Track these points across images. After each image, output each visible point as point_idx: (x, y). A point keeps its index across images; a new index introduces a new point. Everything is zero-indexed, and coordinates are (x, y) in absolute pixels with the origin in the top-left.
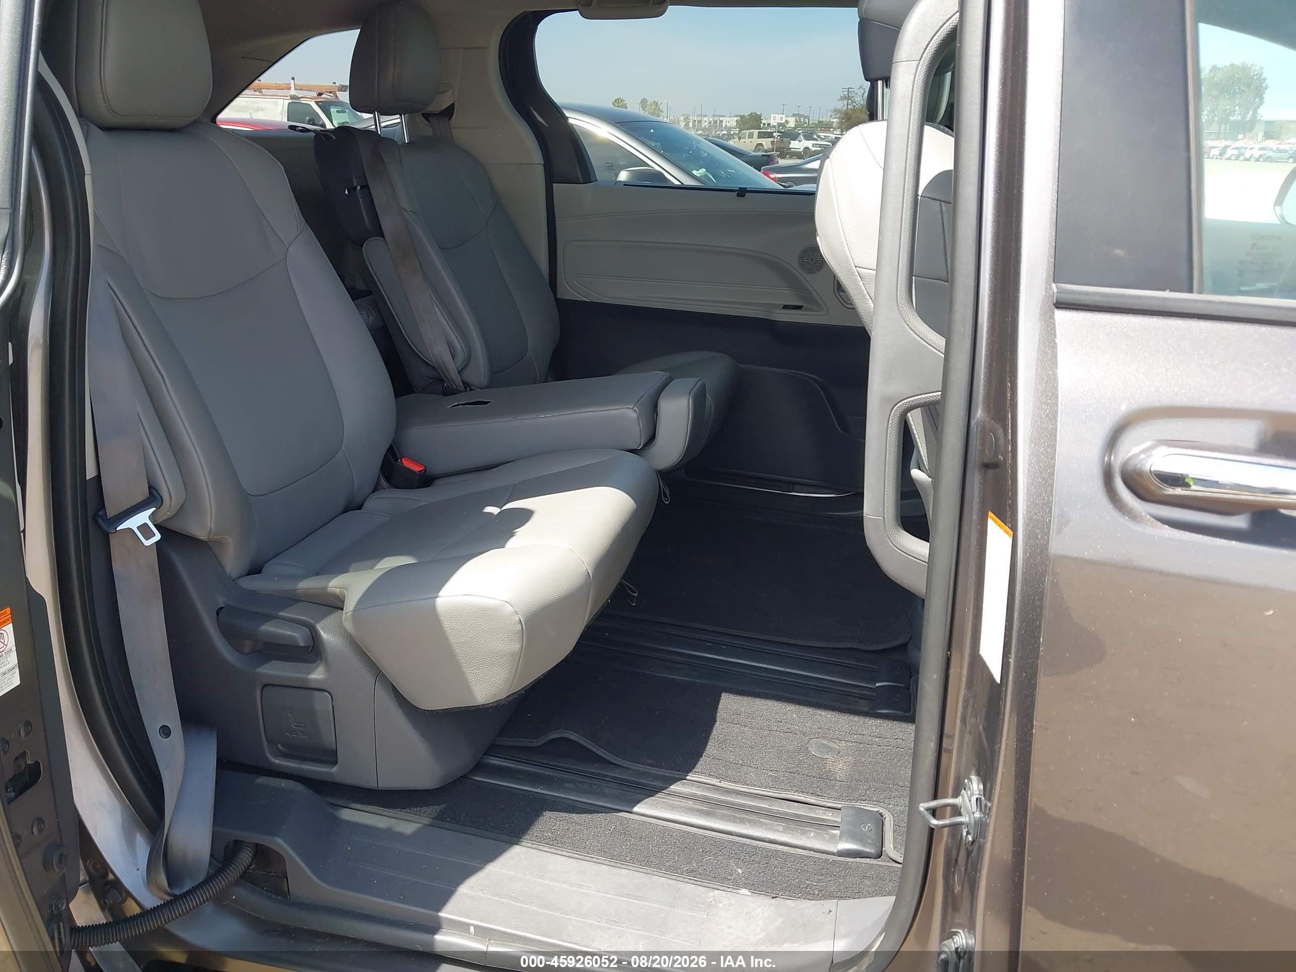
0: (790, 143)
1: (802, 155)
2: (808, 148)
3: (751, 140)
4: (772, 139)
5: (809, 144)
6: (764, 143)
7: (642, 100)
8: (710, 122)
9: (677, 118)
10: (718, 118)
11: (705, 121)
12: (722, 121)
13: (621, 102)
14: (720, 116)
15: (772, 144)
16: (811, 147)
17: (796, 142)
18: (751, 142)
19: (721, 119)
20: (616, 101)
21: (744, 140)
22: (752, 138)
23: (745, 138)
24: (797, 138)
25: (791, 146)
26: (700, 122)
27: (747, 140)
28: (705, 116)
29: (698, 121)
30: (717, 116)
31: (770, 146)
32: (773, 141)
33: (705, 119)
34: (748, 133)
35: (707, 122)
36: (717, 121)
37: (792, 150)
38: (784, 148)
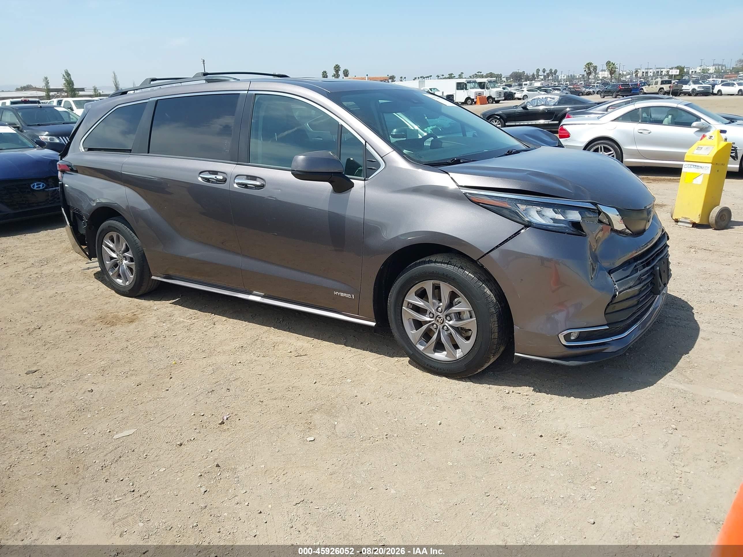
0: (682, 87)
1: (691, 94)
2: (695, 89)
3: (656, 86)
4: (670, 85)
5: (696, 87)
6: (664, 87)
7: (607, 62)
8: (654, 73)
9: (631, 71)
10: (660, 69)
11: (651, 72)
12: (662, 72)
13: (590, 65)
14: (661, 68)
15: (669, 88)
16: (697, 88)
17: (687, 86)
18: (656, 87)
19: (662, 70)
20: (587, 64)
21: (652, 86)
22: (657, 84)
23: (652, 85)
24: (688, 83)
25: (683, 88)
26: (647, 73)
27: (654, 86)
28: (651, 69)
29: (646, 72)
30: (657, 68)
31: (669, 89)
32: (671, 86)
33: (651, 71)
34: (654, 82)
35: (652, 72)
36: (659, 72)
37: (683, 90)
38: (678, 90)
